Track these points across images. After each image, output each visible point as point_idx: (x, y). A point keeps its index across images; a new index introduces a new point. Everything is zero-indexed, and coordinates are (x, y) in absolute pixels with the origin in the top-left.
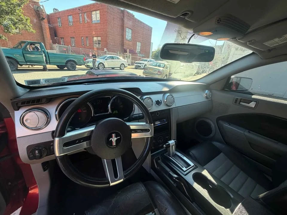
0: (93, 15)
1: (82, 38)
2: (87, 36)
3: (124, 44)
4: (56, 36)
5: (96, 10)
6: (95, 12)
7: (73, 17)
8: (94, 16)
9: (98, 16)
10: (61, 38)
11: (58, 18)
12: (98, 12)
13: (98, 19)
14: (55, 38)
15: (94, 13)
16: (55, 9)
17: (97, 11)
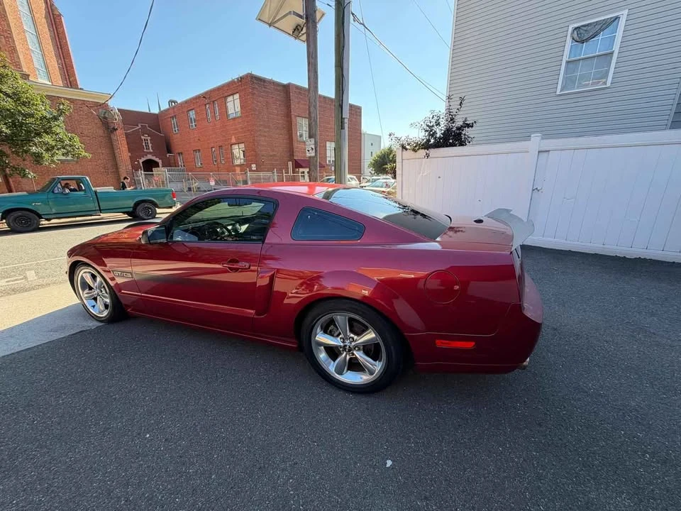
0: (228, 104)
1: (214, 149)
2: (220, 144)
3: (295, 150)
4: (169, 151)
5: (233, 94)
6: (232, 97)
7: (196, 113)
8: (230, 105)
9: (238, 103)
10: (179, 154)
11: (172, 117)
12: (237, 96)
13: (237, 110)
14: (168, 155)
15: (230, 99)
16: (171, 101)
17: (235, 96)
